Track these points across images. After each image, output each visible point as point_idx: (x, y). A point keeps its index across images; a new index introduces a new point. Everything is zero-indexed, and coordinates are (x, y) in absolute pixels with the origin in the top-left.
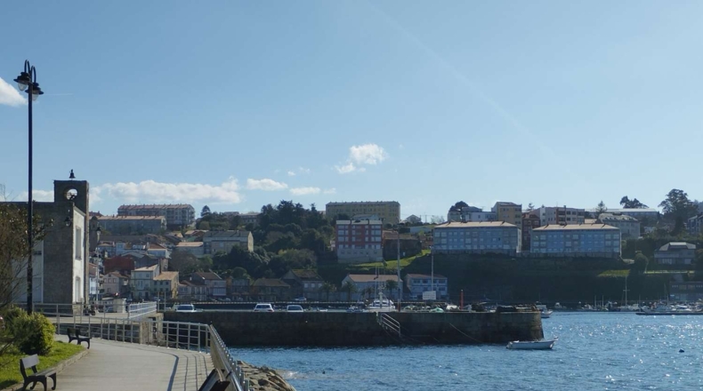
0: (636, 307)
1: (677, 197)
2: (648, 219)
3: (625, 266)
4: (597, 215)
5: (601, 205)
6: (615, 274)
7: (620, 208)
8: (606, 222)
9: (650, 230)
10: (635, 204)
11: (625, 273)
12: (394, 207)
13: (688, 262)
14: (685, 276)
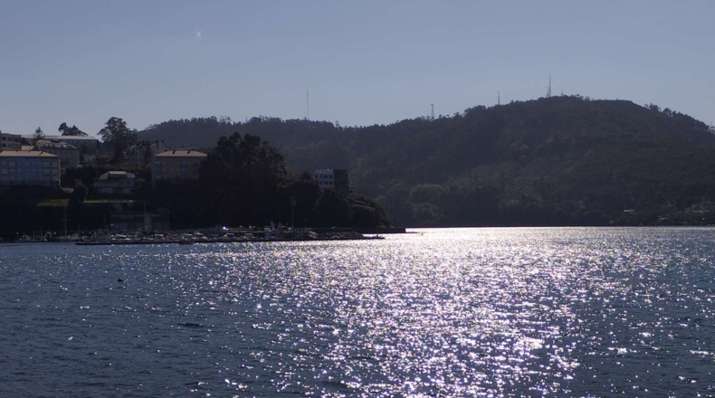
0: (76, 237)
1: (115, 126)
2: (87, 147)
3: (64, 195)
4: (36, 141)
5: (39, 131)
6: (54, 203)
7: (59, 134)
8: (44, 149)
9: (90, 158)
10: (74, 131)
11: (65, 203)
13: (127, 191)
14: (125, 205)
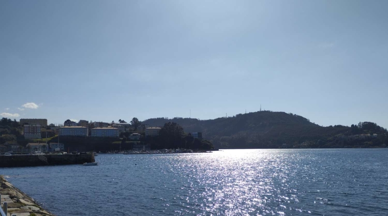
0: (123, 152)
1: (135, 120)
2: (127, 126)
3: (120, 140)
4: (112, 124)
5: (113, 122)
6: (117, 142)
7: (119, 123)
8: (114, 127)
9: (128, 129)
10: (123, 122)
11: (120, 142)
12: (45, 121)
13: (138, 139)
14: (137, 143)
